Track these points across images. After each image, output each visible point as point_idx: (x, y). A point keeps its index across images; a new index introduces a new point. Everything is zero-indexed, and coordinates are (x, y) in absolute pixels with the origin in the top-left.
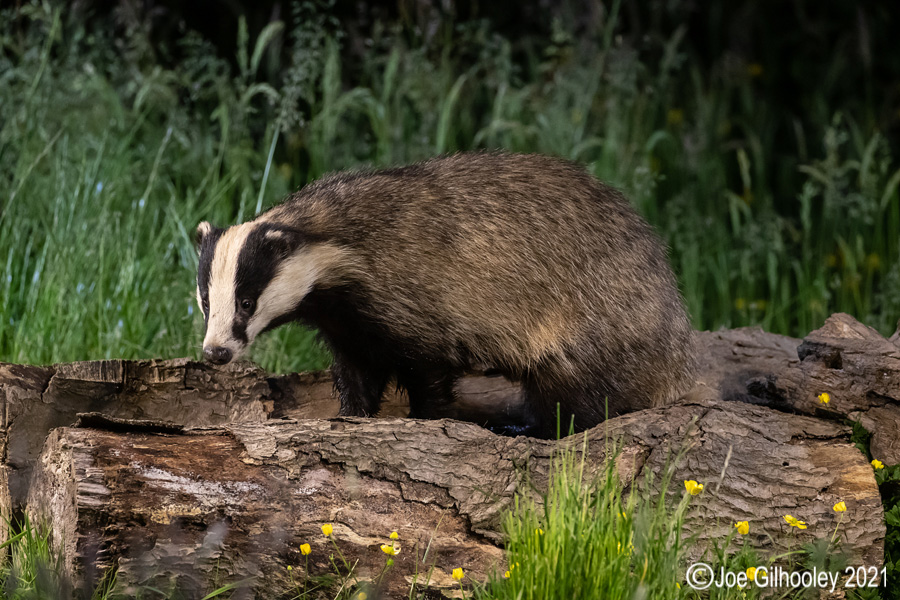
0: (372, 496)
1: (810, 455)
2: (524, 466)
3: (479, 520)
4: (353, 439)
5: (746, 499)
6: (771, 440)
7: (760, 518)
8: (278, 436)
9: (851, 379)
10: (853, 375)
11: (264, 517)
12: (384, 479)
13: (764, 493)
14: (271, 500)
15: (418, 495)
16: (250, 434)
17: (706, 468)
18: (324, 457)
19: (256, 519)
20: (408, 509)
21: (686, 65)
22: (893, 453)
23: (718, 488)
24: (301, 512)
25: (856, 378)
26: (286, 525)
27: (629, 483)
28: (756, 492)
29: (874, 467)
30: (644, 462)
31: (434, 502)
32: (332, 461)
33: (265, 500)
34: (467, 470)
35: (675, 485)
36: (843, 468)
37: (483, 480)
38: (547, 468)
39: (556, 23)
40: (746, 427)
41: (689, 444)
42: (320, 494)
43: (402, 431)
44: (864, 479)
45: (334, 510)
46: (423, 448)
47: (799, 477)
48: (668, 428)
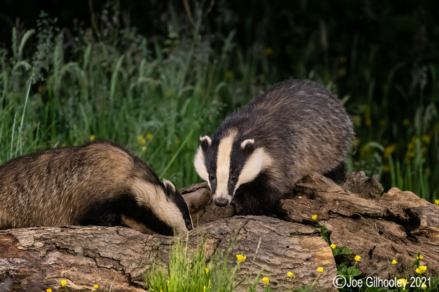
0: (82, 265)
1: (300, 242)
2: (157, 249)
3: (135, 276)
4: (72, 236)
5: (268, 265)
6: (281, 235)
7: (276, 274)
8: (35, 235)
9: (320, 205)
10: (321, 202)
11: (28, 276)
12: (87, 256)
13: (277, 261)
14: (32, 267)
15: (105, 264)
16: (21, 235)
17: (248, 249)
18: (58, 245)
19: (24, 277)
20: (100, 271)
21: (235, 49)
22: (342, 241)
23: (254, 258)
24: (47, 273)
25: (323, 204)
26: (39, 280)
27: (210, 257)
28: (272, 261)
29: (332, 248)
30: (217, 247)
31: (112, 268)
32: (62, 247)
33: (29, 267)
34: (129, 251)
35: (232, 258)
36: (316, 249)
37: (137, 256)
38: (168, 250)
39: (170, 27)
40: (268, 228)
41: (239, 238)
42: (56, 264)
43: (96, 232)
44: (328, 254)
45: (63, 272)
46: (107, 241)
47: (294, 253)
48: (229, 230)
